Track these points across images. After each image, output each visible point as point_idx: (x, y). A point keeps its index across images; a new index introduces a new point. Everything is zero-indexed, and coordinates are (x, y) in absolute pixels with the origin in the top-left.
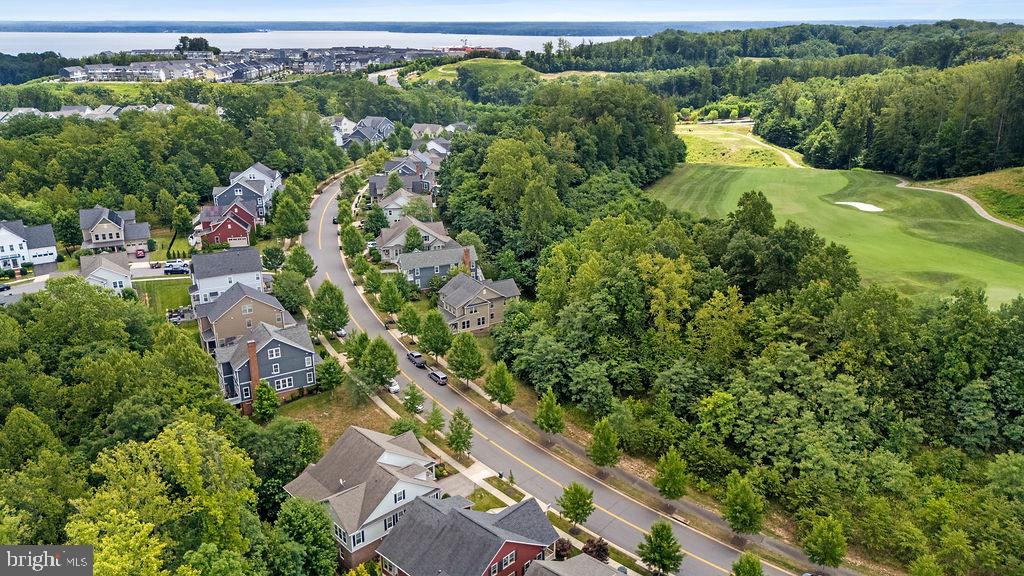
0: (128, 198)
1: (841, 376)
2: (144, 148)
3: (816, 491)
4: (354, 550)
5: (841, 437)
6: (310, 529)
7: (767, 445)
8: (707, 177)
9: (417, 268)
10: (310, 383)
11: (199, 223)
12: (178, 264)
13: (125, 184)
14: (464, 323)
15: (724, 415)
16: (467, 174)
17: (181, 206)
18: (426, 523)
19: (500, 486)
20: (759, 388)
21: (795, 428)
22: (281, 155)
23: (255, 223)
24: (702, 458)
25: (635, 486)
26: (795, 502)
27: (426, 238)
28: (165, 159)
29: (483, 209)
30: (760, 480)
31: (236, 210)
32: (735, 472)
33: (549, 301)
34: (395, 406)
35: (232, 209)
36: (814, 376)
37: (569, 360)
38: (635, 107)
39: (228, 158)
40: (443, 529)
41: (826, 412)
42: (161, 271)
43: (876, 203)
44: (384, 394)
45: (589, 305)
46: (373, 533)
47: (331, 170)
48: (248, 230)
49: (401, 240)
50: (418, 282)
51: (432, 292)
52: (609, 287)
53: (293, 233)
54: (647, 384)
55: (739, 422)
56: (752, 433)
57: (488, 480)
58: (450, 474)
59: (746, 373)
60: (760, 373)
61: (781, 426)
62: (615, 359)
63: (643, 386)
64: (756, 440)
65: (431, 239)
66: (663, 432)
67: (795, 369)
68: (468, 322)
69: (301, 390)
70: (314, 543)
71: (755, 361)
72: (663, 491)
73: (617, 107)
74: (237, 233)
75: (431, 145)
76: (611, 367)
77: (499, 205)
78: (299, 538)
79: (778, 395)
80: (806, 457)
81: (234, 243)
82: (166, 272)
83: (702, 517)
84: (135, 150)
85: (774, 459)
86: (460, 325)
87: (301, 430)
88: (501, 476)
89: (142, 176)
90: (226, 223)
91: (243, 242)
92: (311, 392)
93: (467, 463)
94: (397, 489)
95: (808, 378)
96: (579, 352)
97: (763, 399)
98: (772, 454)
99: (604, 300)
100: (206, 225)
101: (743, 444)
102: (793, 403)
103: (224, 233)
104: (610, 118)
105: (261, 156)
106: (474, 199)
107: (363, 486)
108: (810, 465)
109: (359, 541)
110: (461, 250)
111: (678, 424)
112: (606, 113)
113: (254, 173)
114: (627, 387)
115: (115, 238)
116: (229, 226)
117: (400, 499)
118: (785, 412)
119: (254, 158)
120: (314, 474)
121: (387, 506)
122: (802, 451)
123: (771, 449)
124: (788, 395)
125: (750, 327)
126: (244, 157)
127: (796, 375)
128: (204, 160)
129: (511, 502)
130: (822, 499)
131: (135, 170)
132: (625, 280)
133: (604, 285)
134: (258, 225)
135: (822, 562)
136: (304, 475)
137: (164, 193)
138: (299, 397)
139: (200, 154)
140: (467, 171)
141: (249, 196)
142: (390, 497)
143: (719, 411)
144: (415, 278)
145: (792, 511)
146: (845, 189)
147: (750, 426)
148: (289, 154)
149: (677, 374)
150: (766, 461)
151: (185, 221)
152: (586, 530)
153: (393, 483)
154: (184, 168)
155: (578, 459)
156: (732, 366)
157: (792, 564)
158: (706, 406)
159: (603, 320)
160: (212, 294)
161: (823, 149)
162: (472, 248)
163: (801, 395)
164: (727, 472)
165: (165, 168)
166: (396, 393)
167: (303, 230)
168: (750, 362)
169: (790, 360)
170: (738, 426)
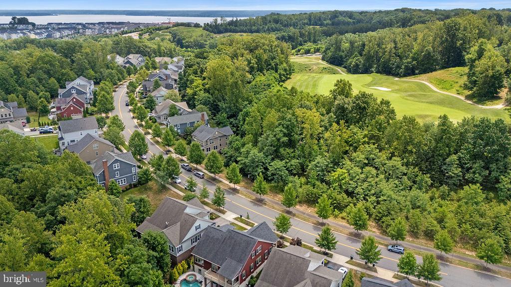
0: (10, 97)
1: (394, 158)
2: (17, 70)
3: (389, 209)
4: (178, 255)
5: (397, 185)
6: (159, 245)
7: (364, 192)
8: (307, 79)
9: (178, 124)
10: (135, 181)
11: (53, 107)
12: (46, 128)
13: (7, 89)
14: (207, 149)
15: (343, 180)
16: (195, 78)
17: (42, 99)
18: (216, 237)
19: (242, 221)
20: (358, 166)
21: (376, 183)
22: (92, 73)
23: (86, 106)
24: (335, 200)
25: (305, 215)
26: (380, 215)
27: (180, 110)
28: (28, 76)
29: (207, 94)
30: (363, 207)
31: (74, 100)
32: (351, 205)
33: (252, 134)
34: (181, 190)
35: (72, 100)
36: (382, 159)
37: (266, 161)
38: (272, 46)
39: (63, 74)
40: (225, 239)
41: (389, 175)
42: (38, 132)
43: (388, 87)
44: (174, 184)
45: (274, 133)
46: (186, 246)
47: (120, 80)
48: (82, 110)
49: (167, 111)
50: (179, 131)
51: (187, 135)
52: (283, 125)
53: (107, 111)
54: (303, 170)
55: (351, 182)
56: (357, 187)
57: (236, 219)
58: (216, 218)
59: (351, 160)
60: (358, 159)
61: (370, 182)
62: (288, 159)
63: (302, 171)
64: (359, 190)
65: (182, 110)
66: (315, 190)
67: (373, 156)
68: (209, 148)
69: (130, 185)
70: (161, 251)
71: (354, 154)
72: (320, 216)
73: (264, 46)
74: (77, 112)
75: (170, 66)
76: (286, 163)
77: (214, 92)
78: (154, 249)
79: (368, 168)
80: (383, 195)
81: (74, 117)
82: (41, 133)
83: (339, 227)
84: (12, 71)
85: (367, 198)
86: (205, 150)
87: (141, 200)
88: (241, 216)
89: (16, 85)
90: (70, 107)
91: (79, 116)
92: (135, 186)
93: (223, 212)
94: (197, 224)
95: (379, 160)
96: (270, 157)
97: (360, 170)
98: (367, 195)
99: (281, 131)
100: (59, 108)
101: (353, 192)
102: (374, 171)
103: (69, 112)
104: (261, 51)
105: (81, 73)
106: (201, 90)
107: (179, 224)
108: (385, 198)
109: (180, 251)
110: (200, 114)
111: (321, 186)
112: (259, 48)
113: (80, 82)
114: (295, 172)
115: (8, 116)
116: (72, 108)
117: (198, 228)
118: (371, 176)
119: (77, 74)
120: (150, 221)
121: (192, 232)
122: (380, 192)
123: (366, 193)
124: (371, 168)
125: (350, 139)
126: (72, 74)
127: (373, 160)
128: (50, 76)
129: (249, 228)
130: (392, 212)
131: (12, 81)
132: (290, 121)
133: (280, 124)
134: (87, 108)
135: (397, 239)
136: (145, 222)
137: (31, 93)
138: (130, 189)
139: (48, 72)
140: (195, 77)
141: (79, 92)
142: (193, 228)
143: (340, 178)
144: (178, 129)
145: (379, 220)
146: (371, 82)
147: (356, 184)
148: (96, 72)
149: (318, 163)
150: (364, 199)
151: (45, 107)
152: (287, 237)
153: (195, 220)
154: (40, 80)
155: (276, 206)
156: (343, 158)
157: (383, 242)
158: (334, 176)
159: (281, 140)
160: (71, 141)
161: (357, 65)
162: (205, 113)
163: (376, 168)
164: (347, 206)
165: (29, 80)
166: (179, 183)
167: (112, 109)
168: (353, 155)
169: (370, 152)
170: (350, 184)
